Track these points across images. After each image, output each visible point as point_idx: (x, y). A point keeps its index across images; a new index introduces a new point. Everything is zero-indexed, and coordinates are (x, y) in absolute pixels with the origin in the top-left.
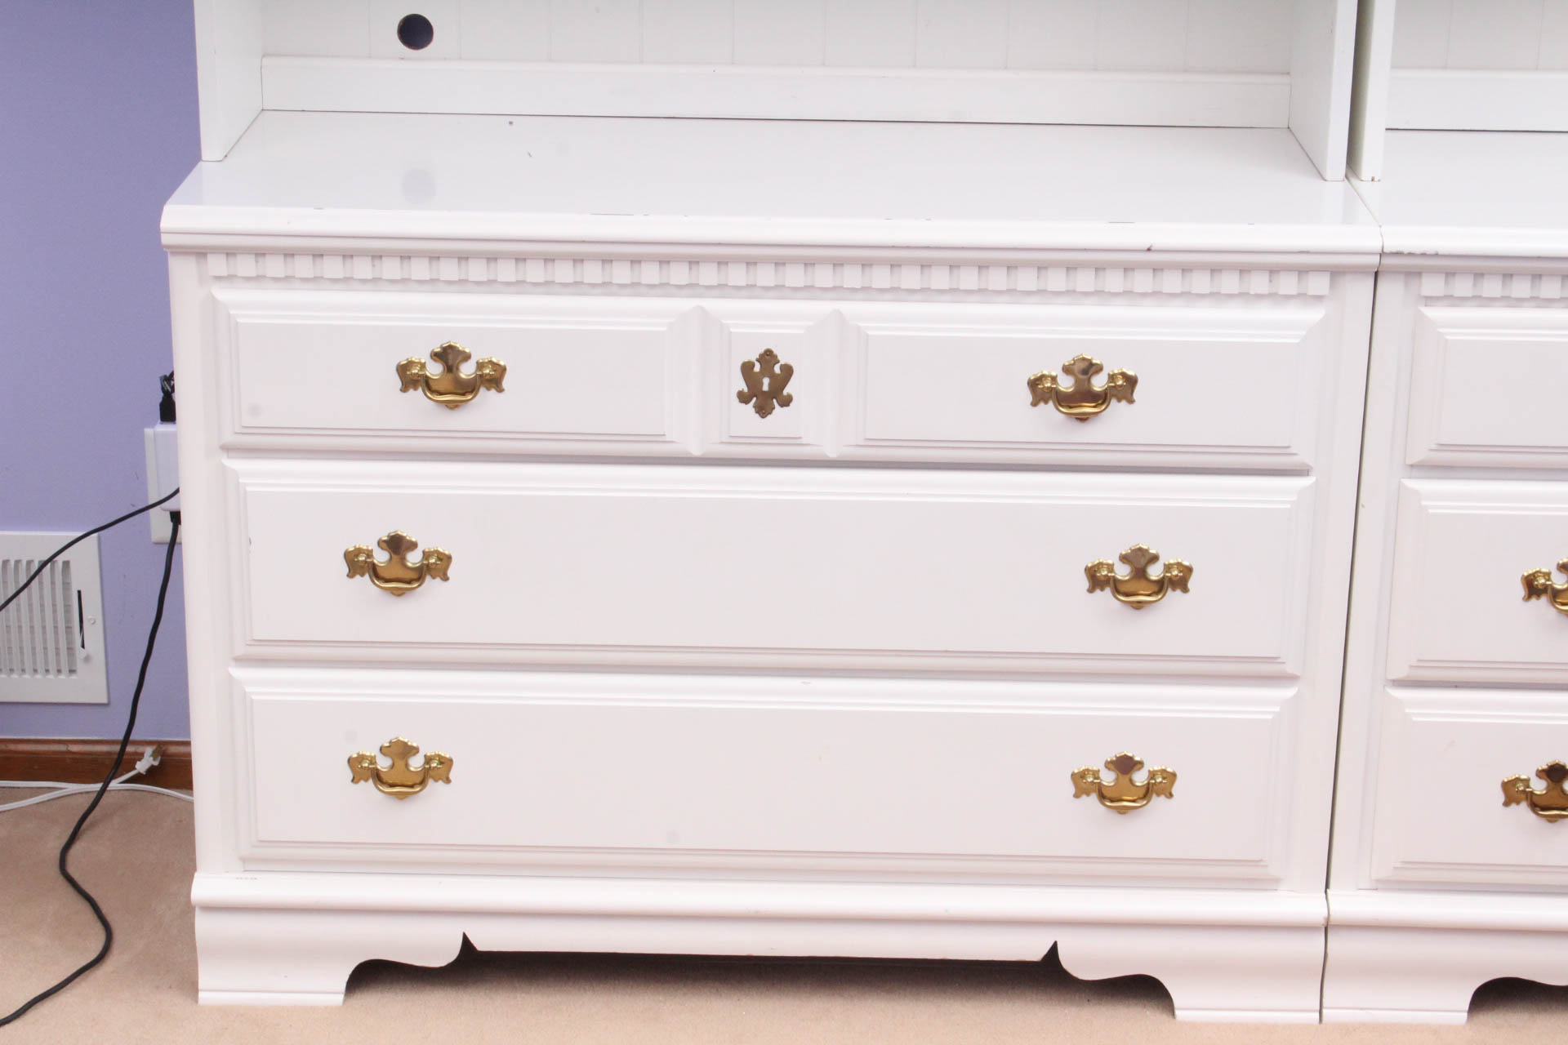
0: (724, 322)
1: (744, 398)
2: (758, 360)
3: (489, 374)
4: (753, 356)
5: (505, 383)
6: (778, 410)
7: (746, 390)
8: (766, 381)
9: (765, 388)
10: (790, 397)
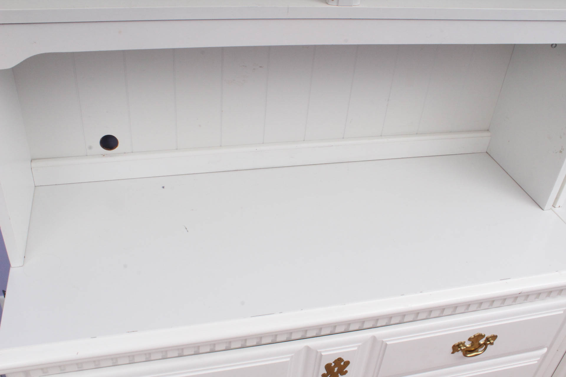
0: (319, 351)
4: (332, 361)
7: (326, 373)
8: (336, 369)
10: (346, 372)
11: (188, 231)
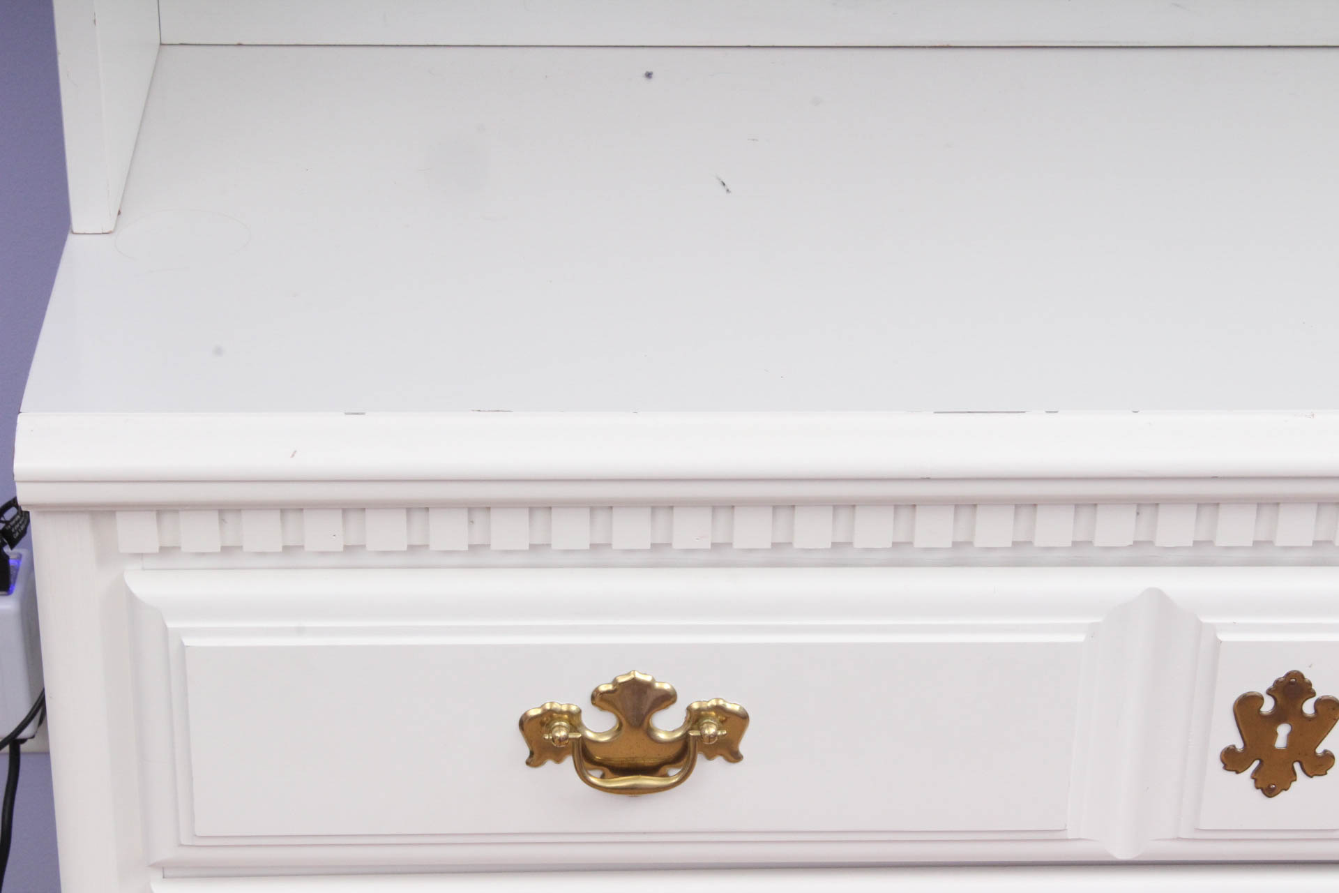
0: (1205, 620)
1: (1232, 761)
2: (1269, 692)
3: (715, 735)
4: (1261, 686)
5: (745, 746)
6: (1303, 783)
7: (1239, 745)
8: (1283, 730)
9: (1281, 742)
10: (1328, 758)
11: (728, 190)
